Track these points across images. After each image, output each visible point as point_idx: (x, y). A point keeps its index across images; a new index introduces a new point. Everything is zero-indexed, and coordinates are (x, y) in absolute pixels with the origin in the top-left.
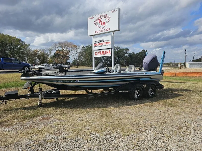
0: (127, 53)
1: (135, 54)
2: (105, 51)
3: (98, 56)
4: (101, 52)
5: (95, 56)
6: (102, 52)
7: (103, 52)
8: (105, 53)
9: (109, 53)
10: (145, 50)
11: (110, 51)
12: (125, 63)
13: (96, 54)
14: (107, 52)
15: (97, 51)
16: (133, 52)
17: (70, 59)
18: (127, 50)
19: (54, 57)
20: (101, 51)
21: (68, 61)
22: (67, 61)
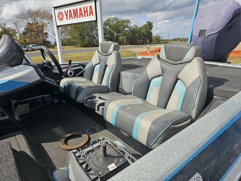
0: (127, 27)
1: (138, 27)
2: (80, 9)
3: (65, 22)
4: (70, 11)
5: (59, 23)
6: (74, 10)
7: (75, 12)
8: (81, 14)
9: (90, 13)
10: (150, 22)
11: (91, 7)
12: (125, 40)
13: (61, 16)
14: (85, 12)
15: (63, 10)
16: (135, 25)
17: (48, 36)
18: (128, 21)
19: (24, 33)
20: (71, 8)
21: (47, 39)
22: (45, 39)
